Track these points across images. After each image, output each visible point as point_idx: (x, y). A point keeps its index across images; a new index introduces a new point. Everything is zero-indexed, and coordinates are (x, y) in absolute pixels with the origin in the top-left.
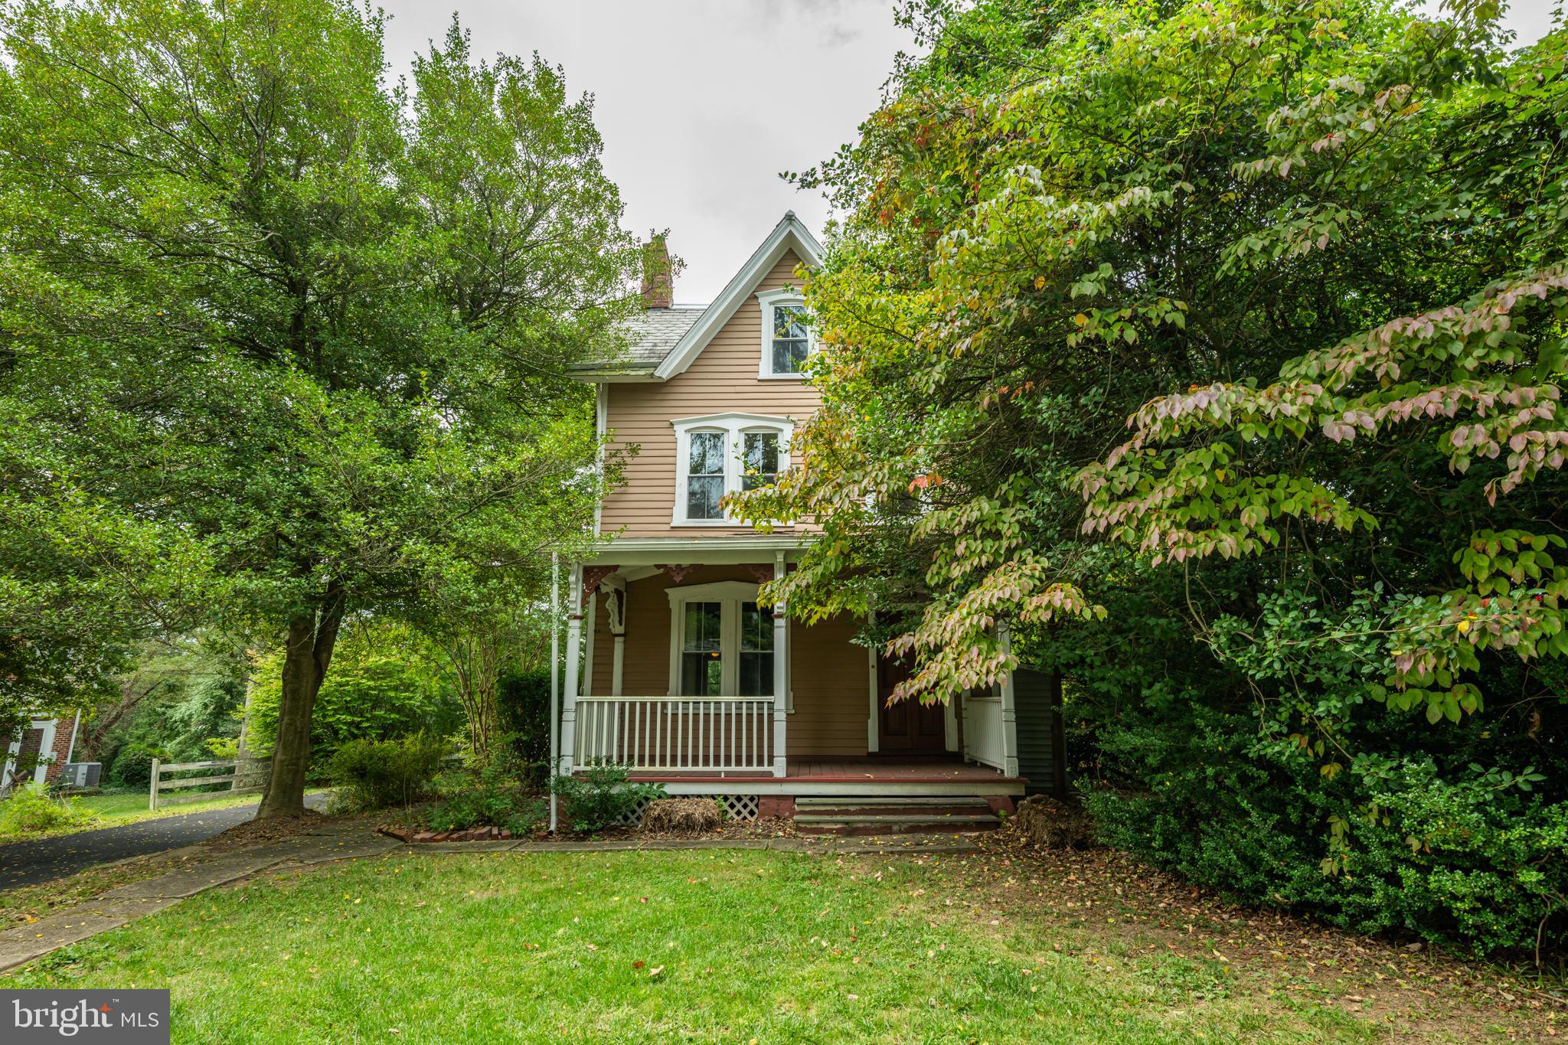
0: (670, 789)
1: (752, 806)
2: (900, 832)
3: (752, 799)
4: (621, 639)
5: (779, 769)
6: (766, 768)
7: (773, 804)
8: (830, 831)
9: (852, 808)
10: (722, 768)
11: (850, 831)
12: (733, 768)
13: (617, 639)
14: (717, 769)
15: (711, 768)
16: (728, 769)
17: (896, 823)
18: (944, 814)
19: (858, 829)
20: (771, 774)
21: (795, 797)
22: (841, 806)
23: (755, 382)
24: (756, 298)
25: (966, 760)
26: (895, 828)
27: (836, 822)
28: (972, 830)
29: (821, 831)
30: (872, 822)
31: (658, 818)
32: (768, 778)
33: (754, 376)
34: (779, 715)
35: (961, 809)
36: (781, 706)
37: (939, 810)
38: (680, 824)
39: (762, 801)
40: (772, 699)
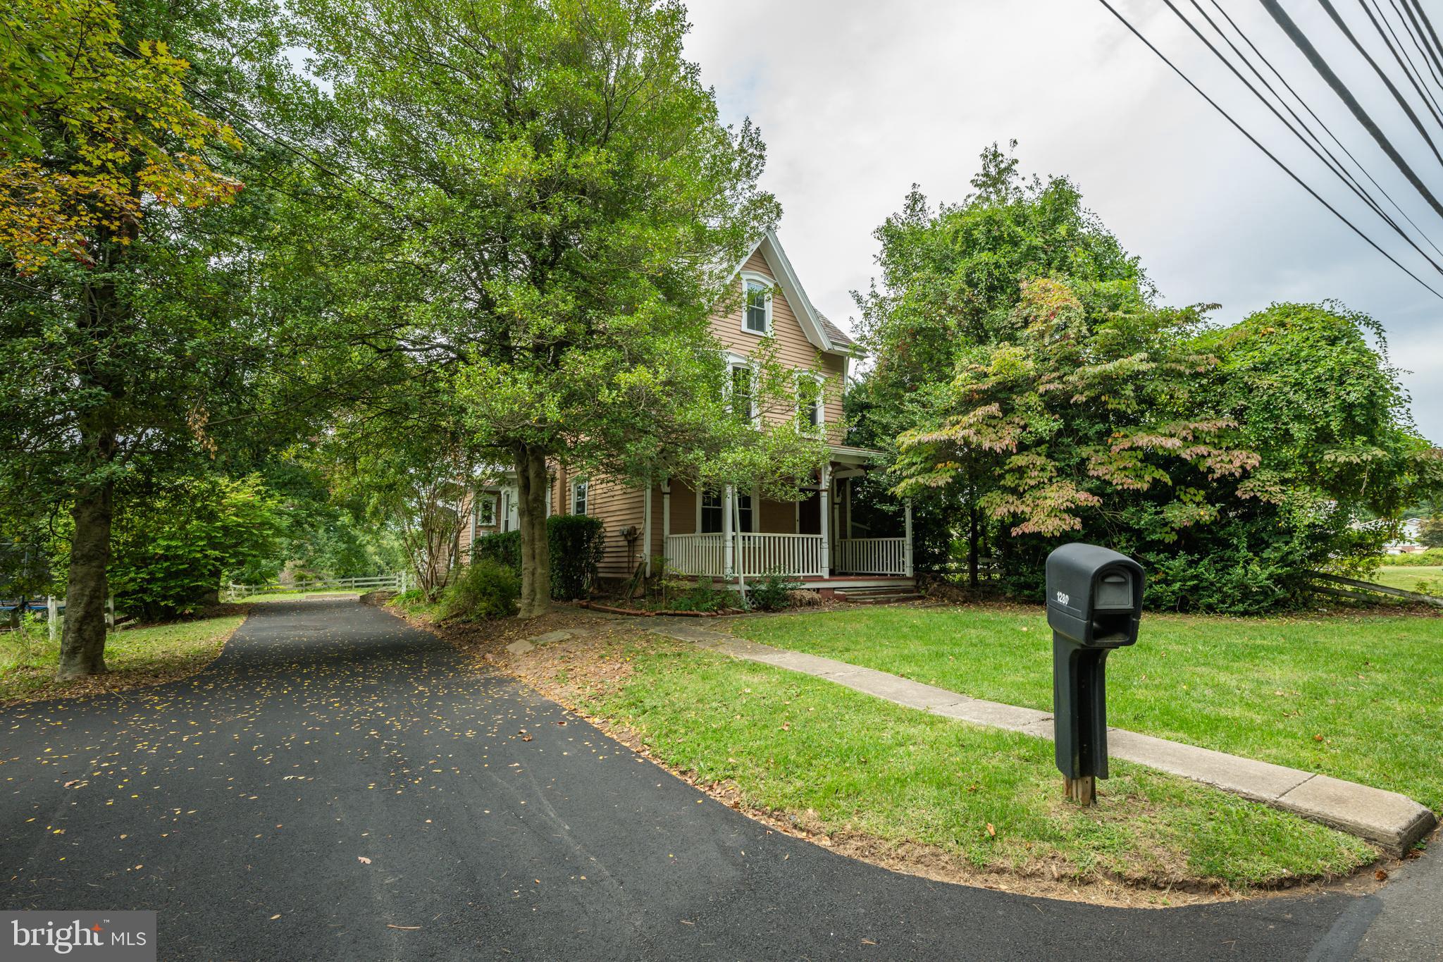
2: (893, 602)
3: (815, 590)
4: (668, 496)
5: (825, 573)
6: (819, 574)
7: (825, 592)
8: (872, 603)
9: (867, 592)
10: (801, 574)
11: (877, 602)
13: (666, 496)
15: (797, 574)
16: (804, 574)
18: (899, 593)
20: (821, 577)
21: (834, 589)
22: (865, 591)
23: (739, 332)
24: (740, 274)
26: (891, 600)
27: (871, 598)
28: (916, 599)
29: (865, 603)
31: (800, 600)
32: (821, 579)
33: (738, 328)
34: (825, 545)
35: (904, 591)
36: (825, 540)
37: (897, 592)
38: (810, 603)
39: (820, 591)
40: (822, 536)
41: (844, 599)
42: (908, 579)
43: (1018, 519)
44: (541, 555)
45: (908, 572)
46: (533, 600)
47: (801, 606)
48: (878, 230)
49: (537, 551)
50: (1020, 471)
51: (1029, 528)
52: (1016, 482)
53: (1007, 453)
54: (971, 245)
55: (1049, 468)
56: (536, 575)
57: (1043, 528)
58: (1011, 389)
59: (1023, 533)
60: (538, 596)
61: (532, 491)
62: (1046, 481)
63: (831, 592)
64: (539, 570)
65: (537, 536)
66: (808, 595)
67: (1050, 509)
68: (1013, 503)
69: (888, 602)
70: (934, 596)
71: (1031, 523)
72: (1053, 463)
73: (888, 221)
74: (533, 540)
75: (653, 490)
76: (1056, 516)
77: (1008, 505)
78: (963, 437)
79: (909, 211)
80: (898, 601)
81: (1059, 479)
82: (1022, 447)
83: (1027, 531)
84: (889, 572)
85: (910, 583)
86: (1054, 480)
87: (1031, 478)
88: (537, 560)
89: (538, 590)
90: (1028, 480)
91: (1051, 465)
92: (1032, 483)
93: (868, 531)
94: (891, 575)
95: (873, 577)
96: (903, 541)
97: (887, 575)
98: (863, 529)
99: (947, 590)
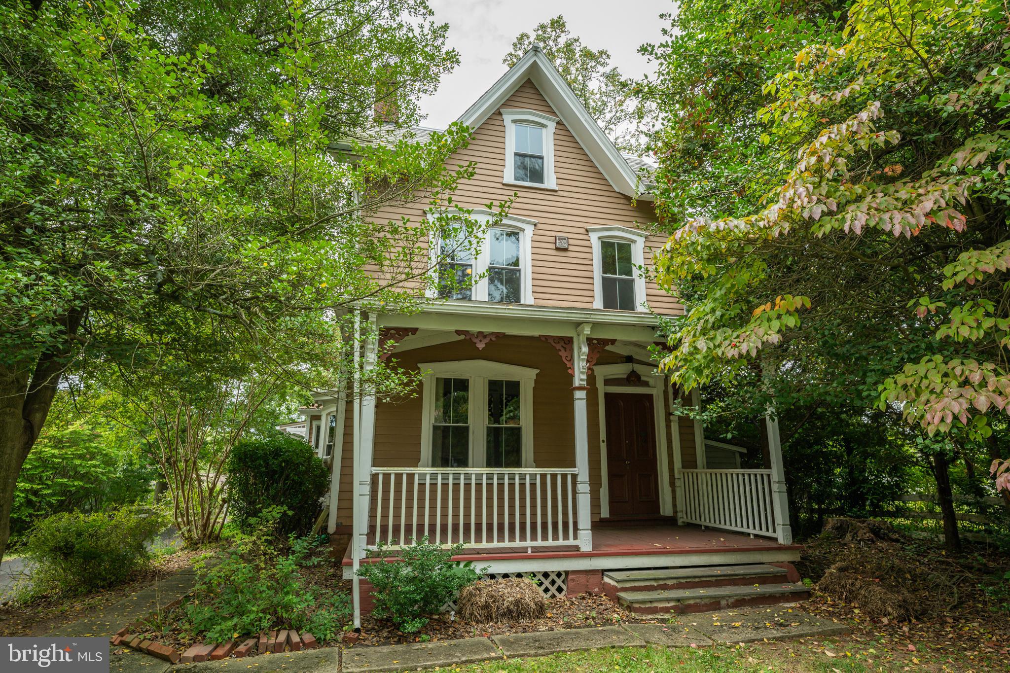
0: (478, 567)
1: (559, 582)
2: (728, 607)
3: (559, 575)
5: (585, 541)
6: (571, 542)
7: (582, 579)
8: (666, 610)
9: (670, 582)
10: (529, 543)
11: (685, 609)
12: (539, 543)
14: (523, 544)
15: (518, 543)
16: (534, 544)
17: (723, 597)
18: (753, 585)
19: (689, 606)
20: (577, 548)
21: (603, 572)
22: (659, 580)
23: (500, 186)
24: (500, 114)
25: (680, 522)
26: (723, 602)
27: (668, 600)
28: (788, 601)
29: (655, 611)
30: (701, 598)
31: (486, 606)
32: (574, 552)
33: (499, 180)
34: (584, 488)
35: (763, 579)
36: (584, 478)
37: (746, 580)
38: (510, 611)
39: (570, 577)
40: (575, 470)
41: (616, 596)
45: (782, 535)
47: (487, 619)
63: (594, 579)
66: (509, 593)
69: (715, 605)
70: (833, 592)
80: (739, 603)
84: (751, 531)
85: (785, 557)
93: (742, 455)
94: (756, 536)
95: (714, 544)
96: (769, 476)
97: (749, 534)
98: (734, 452)
99: (858, 584)
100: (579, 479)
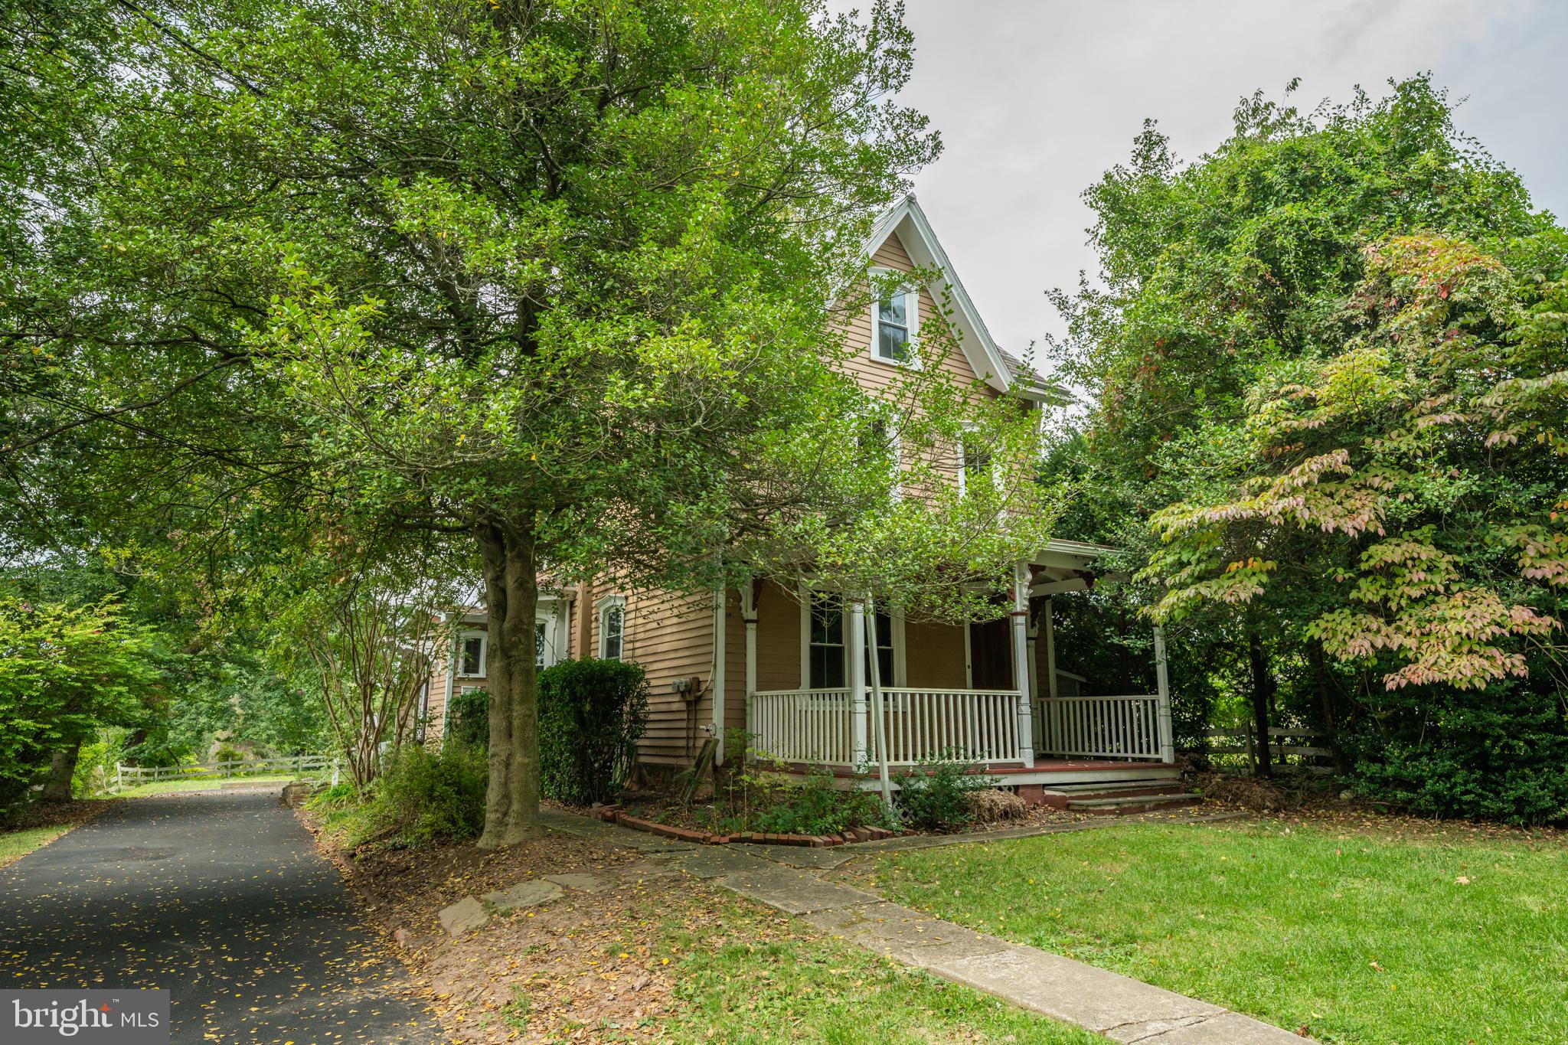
2: (1150, 810)
4: (754, 626)
5: (1027, 758)
6: (1017, 759)
7: (1029, 792)
8: (1112, 812)
9: (1102, 792)
10: (981, 760)
11: (1123, 811)
12: (994, 760)
13: (749, 625)
16: (992, 761)
17: (1145, 802)
18: (1157, 794)
20: (1021, 765)
21: (1045, 786)
22: (1097, 790)
23: (866, 362)
26: (1147, 807)
27: (1111, 804)
28: (1189, 805)
29: (1102, 813)
30: (1132, 803)
31: (990, 810)
32: (1020, 769)
33: (866, 355)
34: (1026, 709)
35: (1166, 790)
36: (1025, 699)
37: (1154, 791)
38: (1006, 813)
39: (1021, 791)
40: (1019, 693)
41: (1064, 805)
42: (1167, 766)
43: (1390, 659)
44: (523, 729)
45: (1166, 755)
46: (505, 814)
47: (992, 820)
48: (1091, 190)
49: (516, 723)
50: (1388, 572)
51: (1420, 674)
52: (1383, 592)
53: (1368, 539)
54: (1262, 192)
55: (1443, 565)
56: (513, 768)
57: (1451, 675)
58: (1360, 427)
59: (1409, 683)
60: (515, 807)
61: (510, 614)
62: (1441, 589)
63: (1037, 792)
64: (519, 758)
65: (516, 697)
66: (1003, 800)
67: (1457, 640)
68: (1379, 631)
69: (1141, 809)
70: (1218, 797)
71: (1421, 666)
72: (1448, 557)
73: (1108, 177)
74: (510, 702)
75: (728, 615)
76: (1470, 651)
77: (1370, 636)
78: (1283, 513)
79: (1140, 161)
80: (1157, 807)
81: (1463, 585)
82: (1394, 527)
83: (1417, 681)
84: (1130, 754)
85: (1170, 774)
86: (1455, 588)
87: (1410, 583)
88: (514, 740)
89: (515, 796)
90: (1407, 590)
91: (1444, 561)
92: (1415, 593)
93: (1081, 683)
94: (1134, 759)
95: (1105, 764)
96: (1153, 702)
97: (1126, 759)
98: (1074, 681)
99: (1243, 787)
100: (1023, 701)
